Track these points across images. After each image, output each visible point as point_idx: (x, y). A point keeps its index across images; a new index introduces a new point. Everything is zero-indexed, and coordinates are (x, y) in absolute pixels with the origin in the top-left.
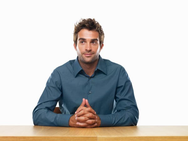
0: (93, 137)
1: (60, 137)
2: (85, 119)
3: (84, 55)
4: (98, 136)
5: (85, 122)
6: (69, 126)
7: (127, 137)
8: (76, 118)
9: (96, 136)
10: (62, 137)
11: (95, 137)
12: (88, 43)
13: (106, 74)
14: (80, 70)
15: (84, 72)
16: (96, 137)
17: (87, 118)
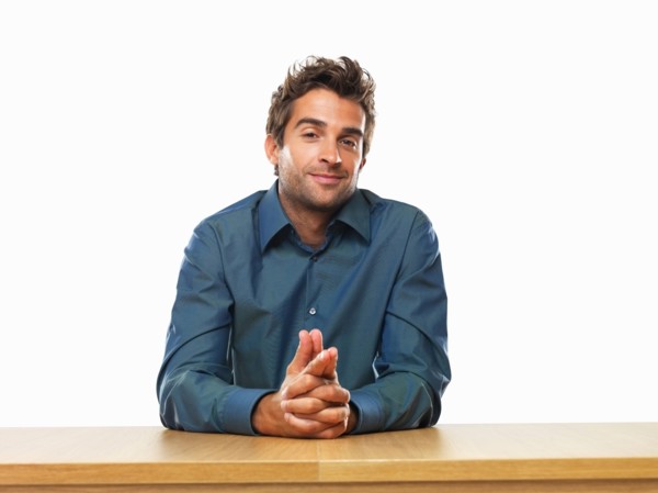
0: (304, 464)
1: (192, 464)
2: (314, 404)
3: (310, 178)
4: (321, 461)
5: (313, 417)
6: (256, 432)
7: (418, 464)
8: (284, 403)
9: (313, 461)
10: (198, 464)
11: (310, 464)
12: (331, 137)
13: (367, 238)
14: (284, 225)
15: (295, 232)
16: (316, 464)
17: (319, 401)
